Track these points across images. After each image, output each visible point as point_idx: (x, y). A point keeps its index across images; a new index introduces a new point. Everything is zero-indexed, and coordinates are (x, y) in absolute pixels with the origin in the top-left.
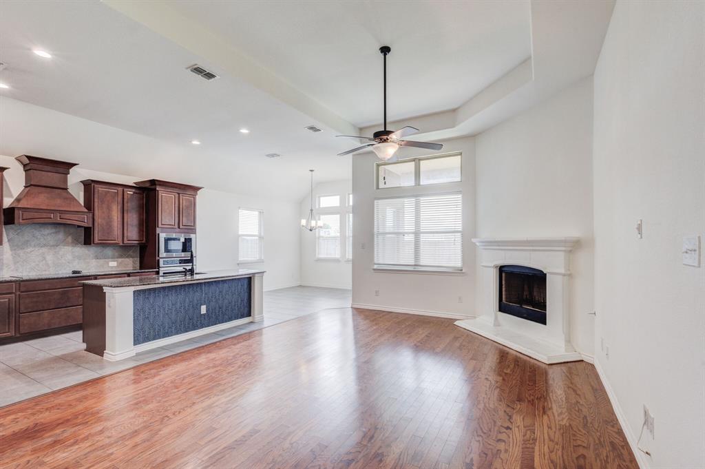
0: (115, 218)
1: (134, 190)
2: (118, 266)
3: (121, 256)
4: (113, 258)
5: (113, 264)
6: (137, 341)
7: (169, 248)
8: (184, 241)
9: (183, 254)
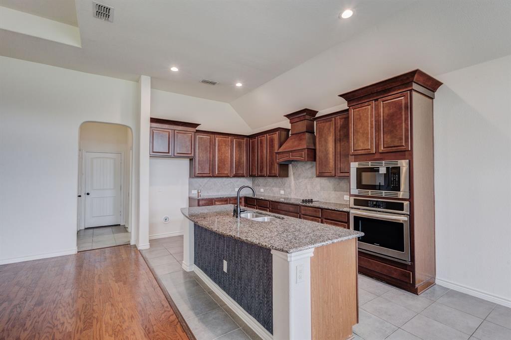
0: (331, 149)
4: (347, 191)
5: (347, 197)
7: (364, 182)
8: (385, 173)
9: (384, 193)
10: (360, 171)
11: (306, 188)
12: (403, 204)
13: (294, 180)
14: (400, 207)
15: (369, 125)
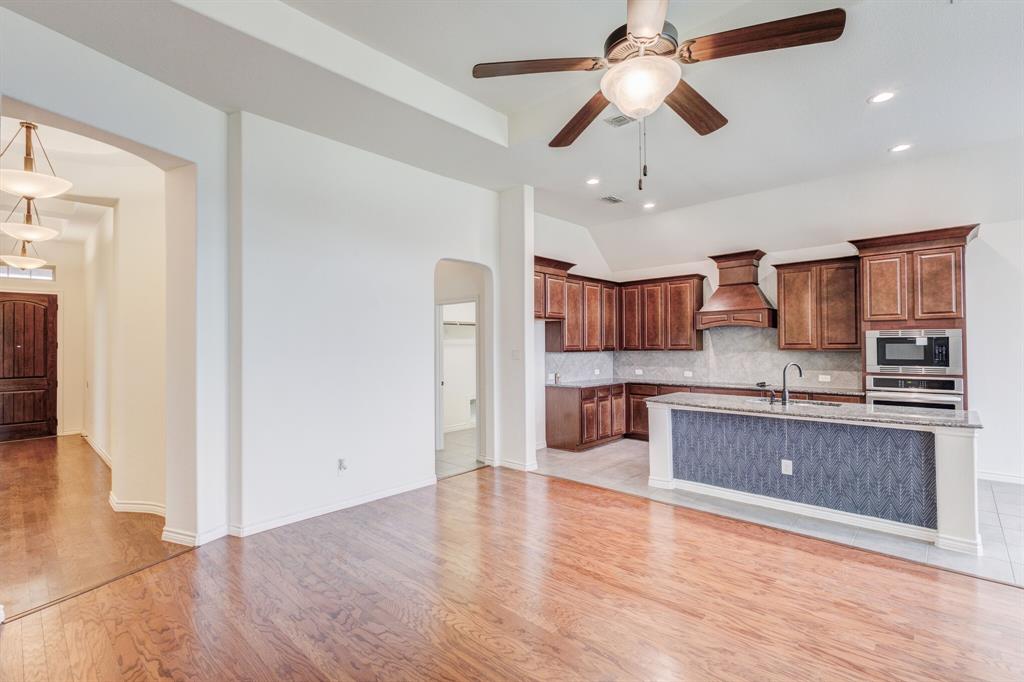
0: (808, 311)
1: (836, 265)
2: (832, 383)
3: (838, 368)
4: (825, 370)
5: (825, 378)
6: (678, 474)
7: (888, 357)
8: (926, 344)
9: (923, 370)
10: (882, 343)
11: (743, 366)
12: (953, 382)
13: (716, 355)
14: (949, 385)
15: (899, 284)
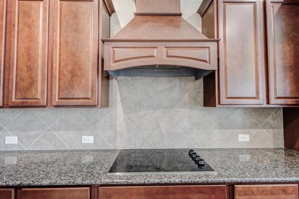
2: (251, 142)
3: (255, 126)
4: (244, 128)
5: (244, 137)
11: (158, 126)
13: (125, 113)
